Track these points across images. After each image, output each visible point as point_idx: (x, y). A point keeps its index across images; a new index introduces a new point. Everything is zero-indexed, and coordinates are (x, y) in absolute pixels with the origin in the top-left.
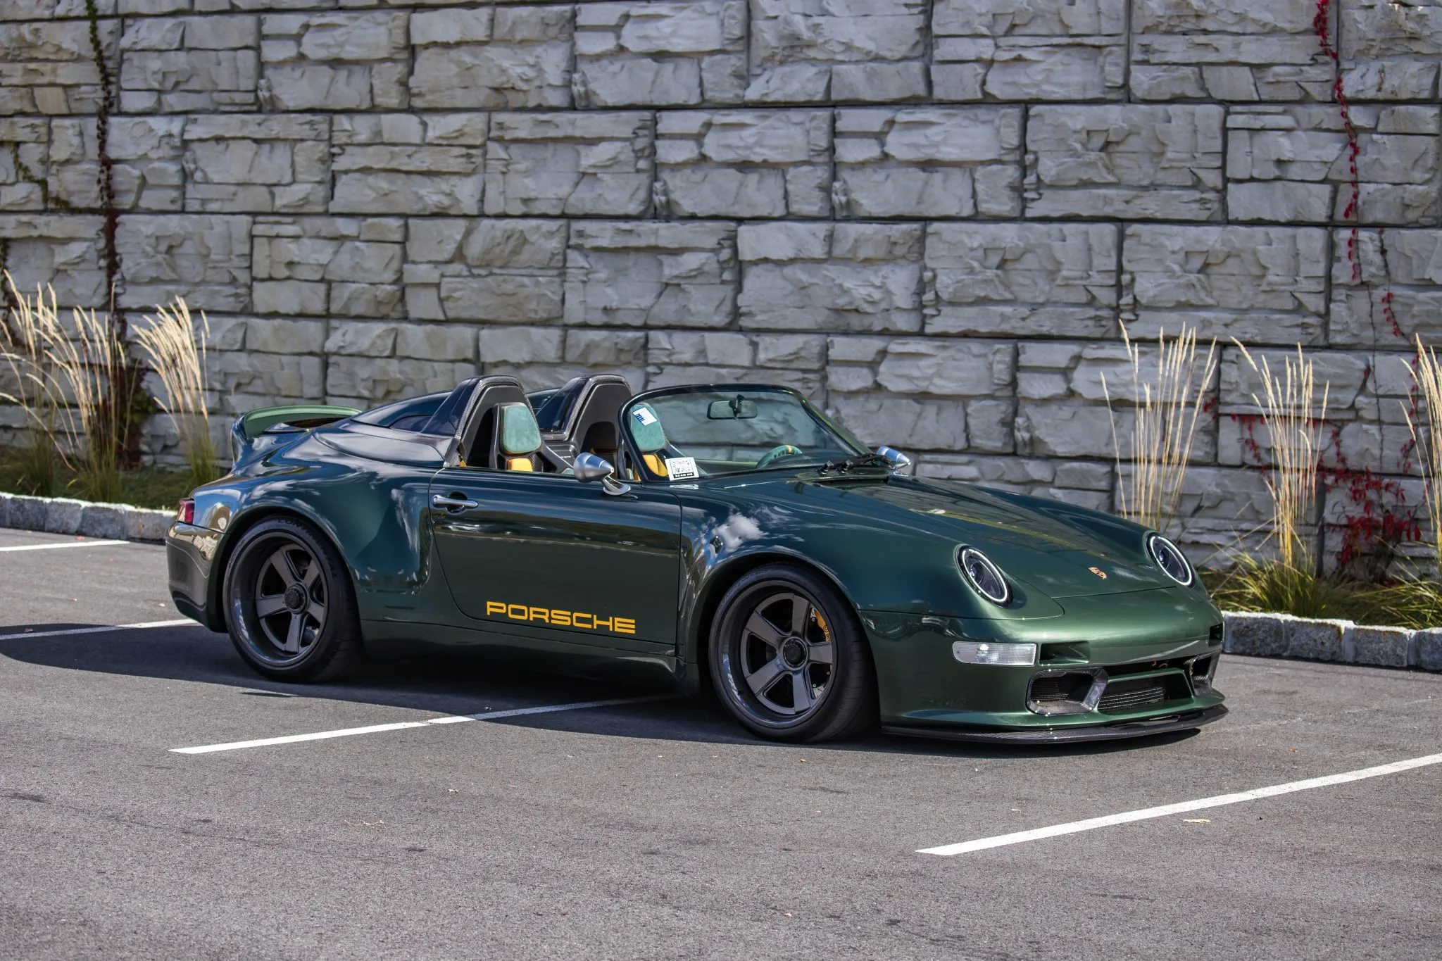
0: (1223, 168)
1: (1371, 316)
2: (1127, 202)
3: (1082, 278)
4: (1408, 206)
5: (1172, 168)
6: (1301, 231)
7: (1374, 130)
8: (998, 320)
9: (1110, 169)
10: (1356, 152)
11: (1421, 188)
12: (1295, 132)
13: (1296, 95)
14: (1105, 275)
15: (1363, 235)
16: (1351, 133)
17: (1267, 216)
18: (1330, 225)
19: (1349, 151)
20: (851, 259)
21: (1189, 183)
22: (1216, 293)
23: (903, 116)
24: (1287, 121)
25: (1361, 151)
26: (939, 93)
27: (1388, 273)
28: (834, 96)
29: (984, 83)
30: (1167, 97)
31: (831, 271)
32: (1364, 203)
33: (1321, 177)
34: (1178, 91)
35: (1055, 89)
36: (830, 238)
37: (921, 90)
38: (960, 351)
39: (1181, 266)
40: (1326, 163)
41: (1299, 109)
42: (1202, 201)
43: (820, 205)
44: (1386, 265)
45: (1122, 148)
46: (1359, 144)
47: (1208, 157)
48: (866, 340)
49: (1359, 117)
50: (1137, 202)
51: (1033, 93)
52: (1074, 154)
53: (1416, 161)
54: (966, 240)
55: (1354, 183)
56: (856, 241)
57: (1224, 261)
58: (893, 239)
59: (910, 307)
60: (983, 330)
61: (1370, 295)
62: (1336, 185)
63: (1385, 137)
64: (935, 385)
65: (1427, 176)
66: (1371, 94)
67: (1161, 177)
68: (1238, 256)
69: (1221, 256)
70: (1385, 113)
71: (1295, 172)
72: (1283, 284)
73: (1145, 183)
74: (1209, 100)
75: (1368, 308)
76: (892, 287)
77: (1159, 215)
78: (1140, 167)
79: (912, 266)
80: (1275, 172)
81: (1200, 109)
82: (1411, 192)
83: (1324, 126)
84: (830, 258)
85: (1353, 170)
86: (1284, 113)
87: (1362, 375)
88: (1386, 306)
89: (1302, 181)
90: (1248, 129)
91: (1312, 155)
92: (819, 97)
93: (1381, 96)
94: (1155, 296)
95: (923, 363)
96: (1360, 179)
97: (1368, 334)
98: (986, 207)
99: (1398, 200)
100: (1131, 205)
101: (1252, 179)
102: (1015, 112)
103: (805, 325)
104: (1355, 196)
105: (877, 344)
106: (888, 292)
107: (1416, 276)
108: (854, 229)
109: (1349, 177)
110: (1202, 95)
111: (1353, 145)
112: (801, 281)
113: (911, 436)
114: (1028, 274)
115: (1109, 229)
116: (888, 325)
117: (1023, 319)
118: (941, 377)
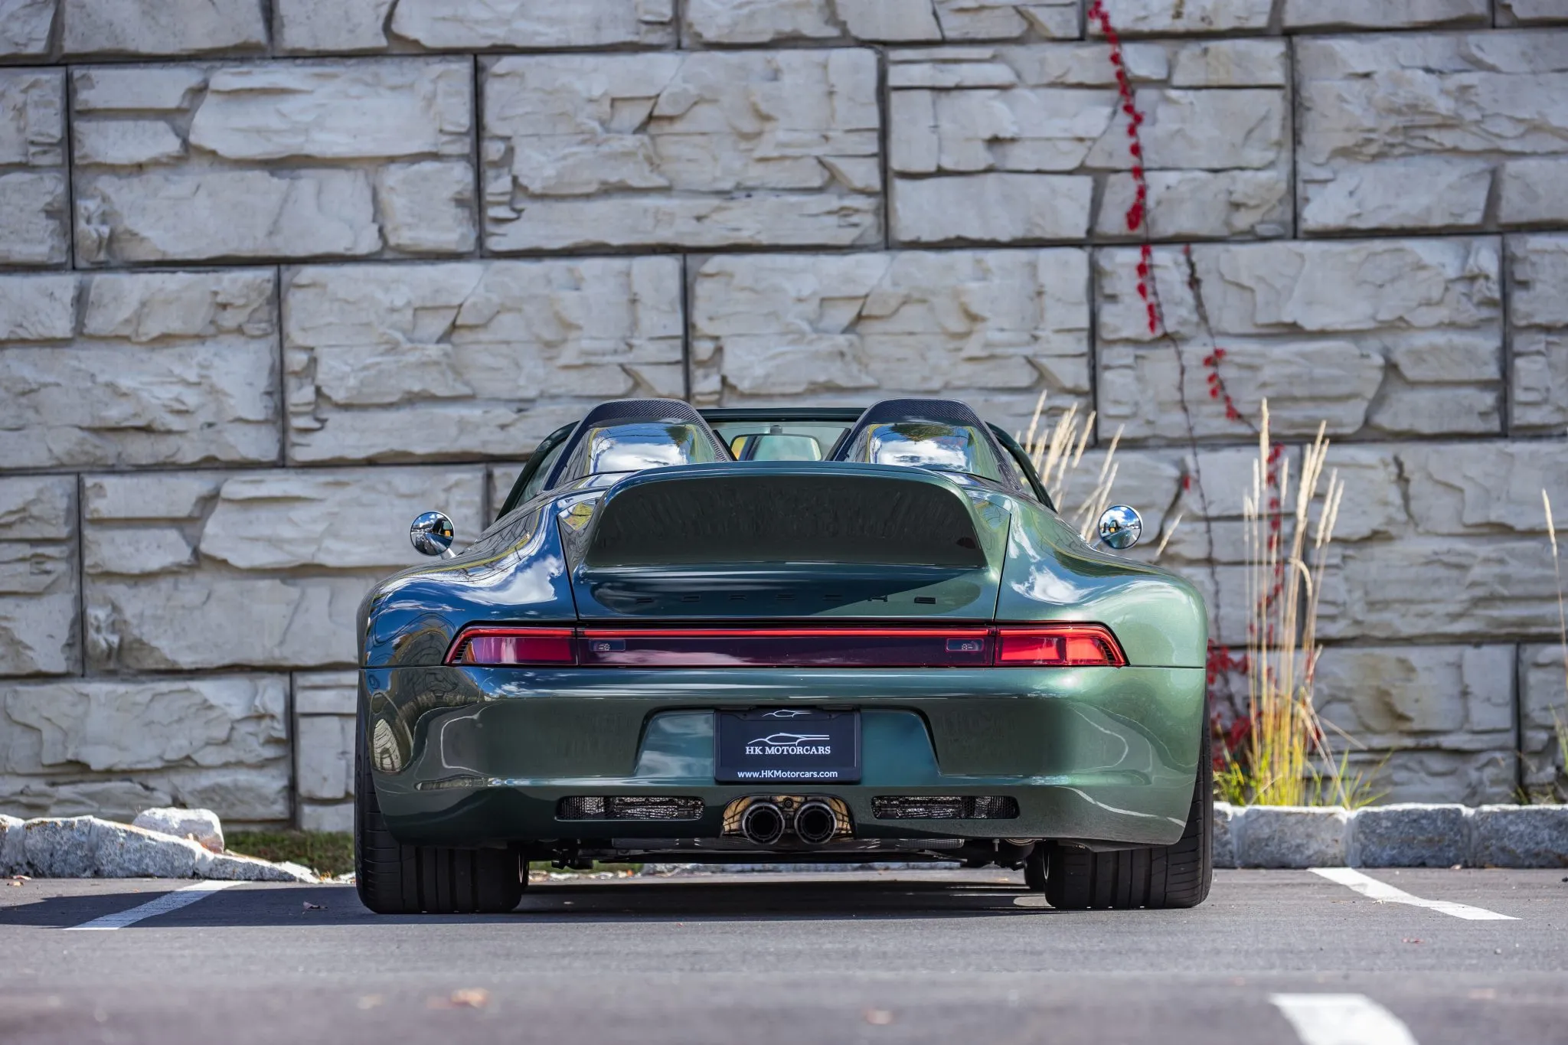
0: (883, 156)
1: (1181, 389)
2: (699, 219)
3: (615, 352)
4: (1237, 206)
5: (783, 158)
6: (1046, 255)
7: (1165, 83)
8: (453, 431)
9: (653, 163)
10: (1138, 119)
11: (1263, 176)
12: (1016, 92)
13: (1016, 28)
14: (663, 344)
15: (1162, 256)
16: (1125, 84)
17: (973, 233)
18: (1093, 241)
19: (1125, 120)
20: (126, 339)
21: (817, 182)
22: (876, 366)
23: (225, 78)
24: (999, 73)
25: (1146, 119)
26: (294, 37)
27: (1204, 318)
28: (70, 45)
29: (390, 18)
30: (766, 38)
31: (89, 358)
32: (1159, 203)
33: (1072, 163)
34: (787, 28)
35: (540, 28)
36: (81, 301)
37: (256, 32)
38: (372, 488)
39: (811, 323)
40: (1081, 140)
41: (1014, 52)
42: (843, 212)
43: (49, 243)
44: (1199, 305)
45: (678, 127)
46: (1139, 108)
47: (855, 137)
48: (169, 481)
49: (1140, 61)
50: (716, 217)
51: (500, 35)
52: (588, 138)
53: (1250, 132)
54: (379, 295)
55: (1138, 172)
56: (143, 304)
57: (896, 311)
58: (220, 299)
59: (261, 417)
60: (420, 449)
61: (1180, 354)
62: (1099, 176)
63: (1191, 93)
64: (329, 551)
65: (1271, 155)
66: (1163, 22)
67: (755, 174)
68: (923, 301)
69: (894, 303)
70: (1188, 52)
71: (1018, 157)
72: (1011, 345)
73: (727, 185)
74: (847, 40)
75: (1176, 376)
76: (223, 383)
77: (765, 239)
78: (715, 159)
79: (254, 345)
80: (982, 158)
81: (840, 57)
82: (1243, 184)
83: (1072, 79)
84: (80, 335)
85: (1136, 150)
86: (992, 59)
87: (1173, 488)
88: (1210, 371)
89: (1039, 172)
90: (932, 89)
91: (1054, 128)
92: (37, 48)
93: (1180, 26)
94: (767, 376)
95: (299, 513)
96: (1146, 165)
97: (1173, 423)
98: (403, 237)
99: (1222, 197)
100: (707, 222)
101: (941, 172)
102: (462, 68)
103: (26, 460)
104: (1142, 193)
105: (196, 486)
106: (214, 391)
107: (1263, 318)
108: (135, 286)
109: (1129, 161)
110: (833, 32)
111: (1129, 109)
112: (25, 381)
113: (282, 643)
114: (504, 349)
115: (670, 265)
116: (214, 451)
117: (503, 427)
118: (336, 536)
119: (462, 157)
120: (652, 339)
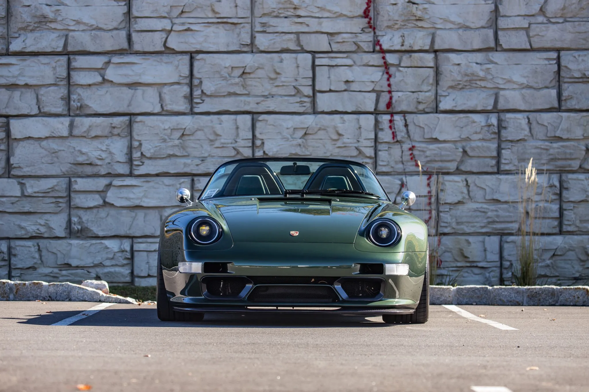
0: (313, 86)
1: (402, 157)
2: (257, 103)
3: (231, 143)
4: (419, 103)
5: (283, 86)
6: (362, 116)
7: (399, 65)
8: (182, 166)
9: (244, 86)
10: (390, 76)
11: (427, 94)
12: (353, 67)
13: (353, 48)
14: (246, 141)
15: (397, 117)
16: (386, 65)
17: (340, 109)
18: (376, 112)
19: (386, 76)
20: (85, 137)
21: (293, 93)
22: (311, 149)
23: (116, 59)
24: (349, 62)
25: (393, 77)
26: (137, 47)
27: (409, 136)
28: (70, 49)
29: (165, 42)
30: (278, 50)
31: (74, 143)
32: (396, 101)
33: (370, 89)
34: (285, 47)
35: (211, 46)
36: (71, 126)
37: (125, 45)
38: (157, 183)
39: (291, 135)
40: (373, 82)
41: (354, 56)
42: (301, 102)
43: (62, 107)
44: (408, 132)
45: (252, 76)
46: (390, 73)
47: (304, 80)
48: (97, 180)
49: (391, 59)
50: (263, 103)
51: (198, 47)
52: (225, 79)
53: (424, 80)
54: (161, 125)
55: (390, 92)
56: (90, 127)
57: (316, 133)
58: (113, 125)
59: (125, 161)
60: (172, 172)
61: (402, 147)
62: (378, 94)
63: (406, 69)
64: (144, 202)
65: (430, 88)
66: (398, 47)
67: (274, 91)
68: (324, 129)
69: (316, 130)
70: (405, 57)
71: (354, 87)
72: (351, 143)
73: (266, 93)
74: (304, 51)
75: (400, 153)
76: (113, 151)
77: (277, 110)
78: (263, 86)
79: (123, 140)
80: (343, 87)
81: (301, 56)
82: (422, 96)
83: (371, 64)
84: (71, 135)
85: (389, 85)
86: (347, 57)
87: (399, 187)
88: (411, 152)
89: (360, 91)
90: (329, 66)
91: (365, 78)
92: (60, 49)
93: (403, 48)
94: (277, 151)
95: (136, 190)
96: (393, 90)
97: (399, 167)
98: (169, 107)
99: (415, 100)
100: (260, 105)
101: (331, 91)
102: (187, 58)
103: (54, 173)
104: (391, 98)
105: (104, 182)
106: (111, 153)
107: (427, 136)
108: (88, 121)
109: (387, 89)
110: (299, 48)
111: (387, 73)
112: (54, 149)
113: (130, 229)
114: (198, 142)
115: (248, 117)
116: (110, 171)
117: (197, 165)
118: (146, 197)
119: (187, 84)
120: (243, 139)
